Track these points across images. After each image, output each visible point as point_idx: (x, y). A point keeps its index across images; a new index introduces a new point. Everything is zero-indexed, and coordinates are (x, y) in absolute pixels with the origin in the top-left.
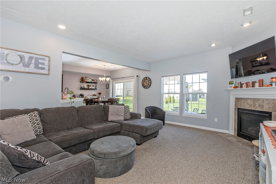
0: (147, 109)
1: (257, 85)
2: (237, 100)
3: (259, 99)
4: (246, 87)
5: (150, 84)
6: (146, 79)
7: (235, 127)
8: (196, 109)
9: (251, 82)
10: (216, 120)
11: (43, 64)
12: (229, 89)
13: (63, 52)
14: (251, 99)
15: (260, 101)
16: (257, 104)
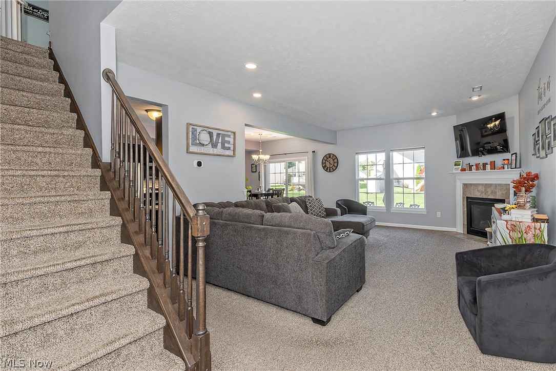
0: (339, 202)
1: (488, 167)
2: (466, 186)
3: (491, 185)
4: (476, 170)
5: (336, 165)
6: (330, 157)
7: (464, 222)
8: (399, 203)
9: (481, 164)
10: (439, 214)
11: (229, 142)
12: (454, 172)
13: (246, 125)
14: (483, 184)
15: (492, 188)
16: (489, 190)
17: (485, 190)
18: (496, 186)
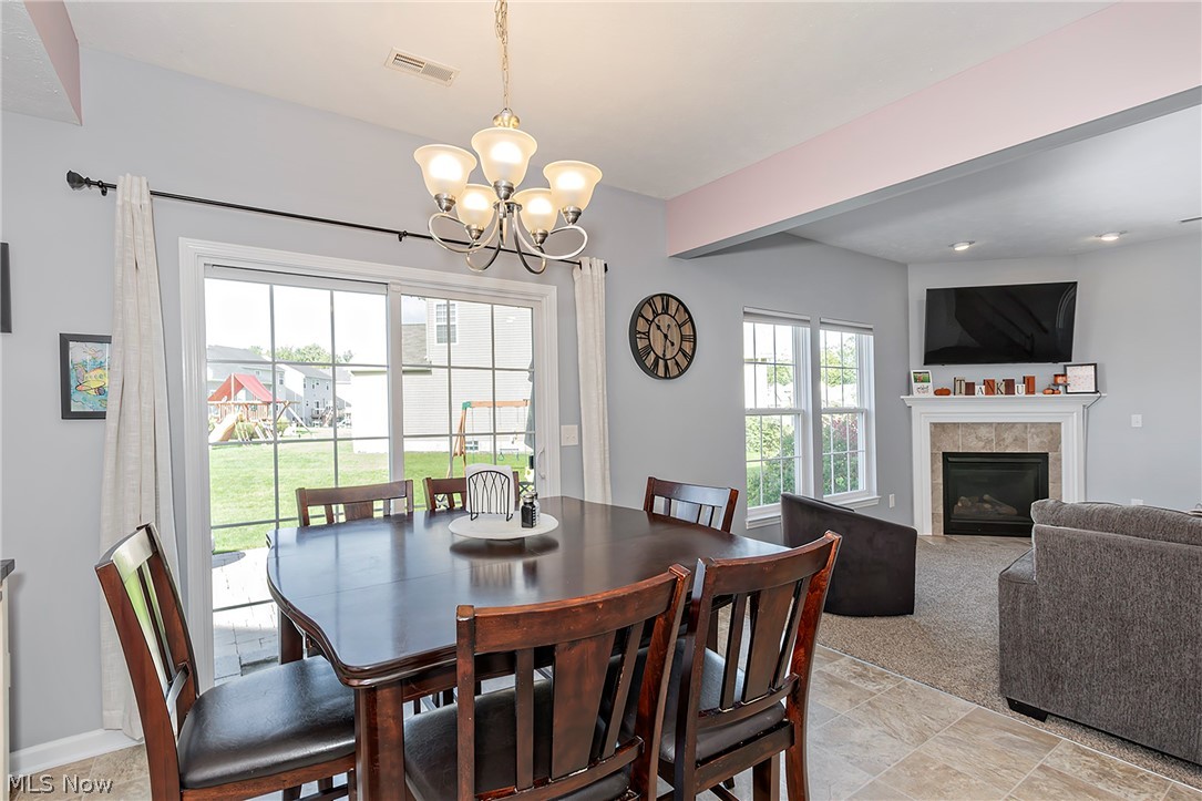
1: (1020, 388)
2: (938, 429)
3: (1013, 425)
4: (987, 394)
5: (687, 347)
6: (666, 311)
7: (934, 509)
9: (999, 381)
10: (892, 500)
14: (991, 424)
15: (1016, 432)
16: (1008, 437)
17: (998, 436)
18: (1026, 427)
